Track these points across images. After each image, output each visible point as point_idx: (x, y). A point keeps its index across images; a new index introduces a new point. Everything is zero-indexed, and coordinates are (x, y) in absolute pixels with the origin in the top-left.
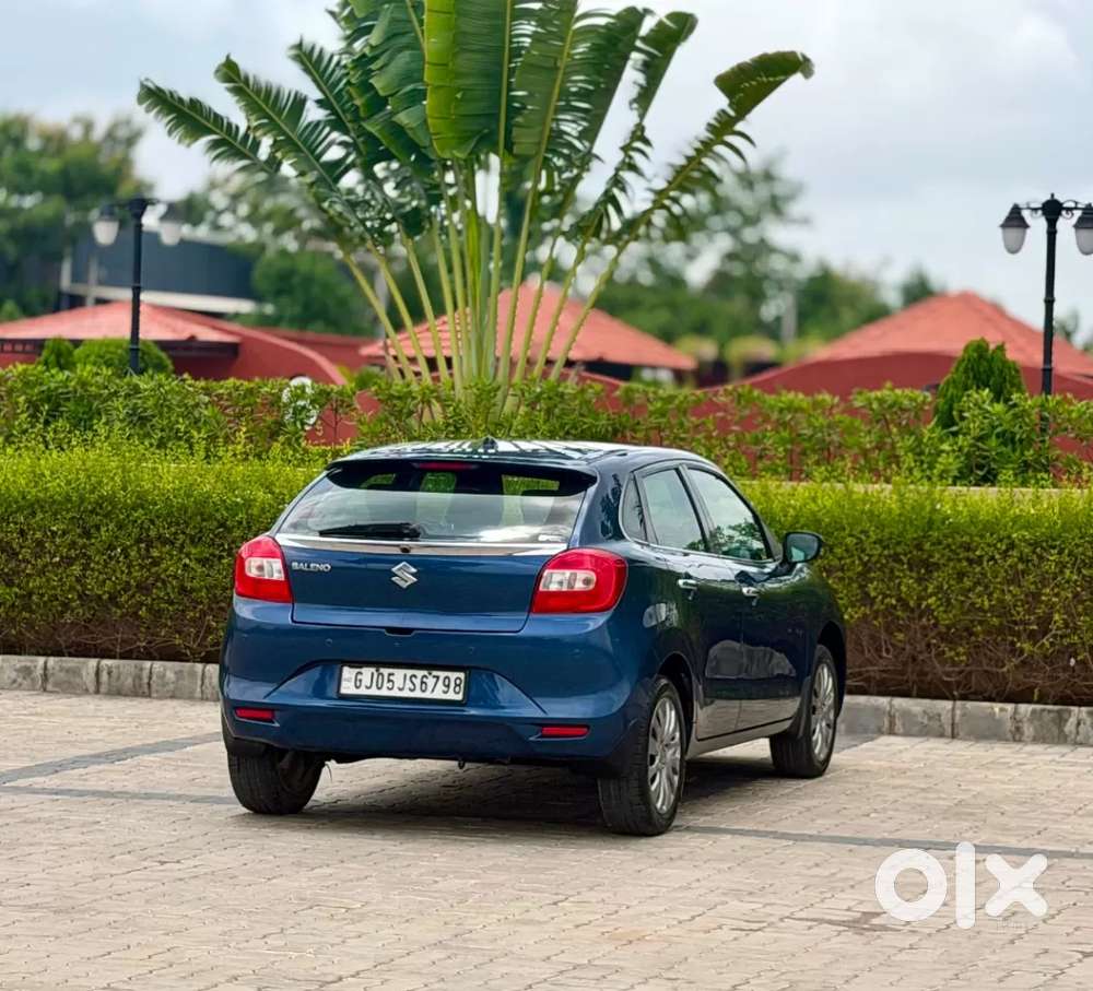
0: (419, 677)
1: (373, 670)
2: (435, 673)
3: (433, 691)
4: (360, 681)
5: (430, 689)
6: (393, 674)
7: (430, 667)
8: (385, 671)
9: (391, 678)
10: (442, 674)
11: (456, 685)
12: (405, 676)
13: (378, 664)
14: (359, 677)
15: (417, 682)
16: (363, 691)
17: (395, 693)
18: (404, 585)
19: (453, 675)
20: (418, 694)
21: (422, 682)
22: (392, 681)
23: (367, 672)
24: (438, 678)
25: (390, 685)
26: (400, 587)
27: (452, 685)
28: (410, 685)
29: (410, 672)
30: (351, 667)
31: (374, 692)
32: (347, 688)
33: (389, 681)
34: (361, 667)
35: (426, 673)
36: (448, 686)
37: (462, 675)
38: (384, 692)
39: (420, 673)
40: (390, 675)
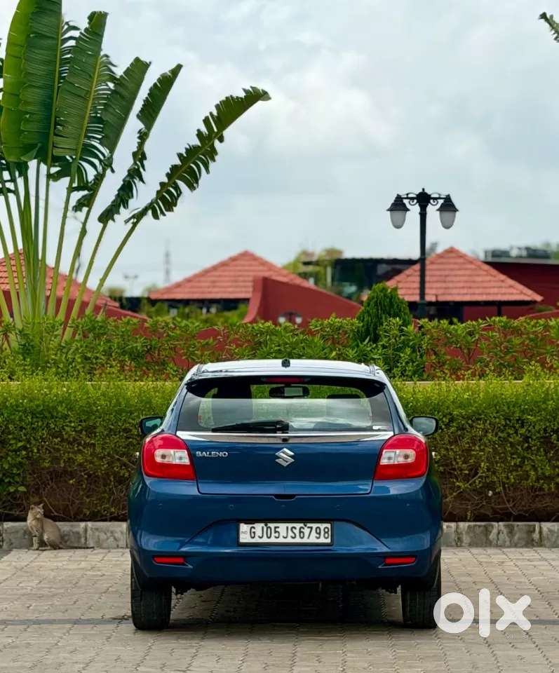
0: (298, 528)
1: (263, 525)
2: (309, 525)
3: (309, 537)
4: (254, 533)
5: (307, 535)
6: (278, 527)
7: (305, 520)
8: (272, 525)
9: (277, 530)
10: (314, 526)
11: (325, 533)
12: (287, 528)
13: (266, 520)
14: (253, 530)
15: (297, 531)
16: (257, 540)
17: (281, 540)
18: (285, 464)
19: (322, 526)
20: (298, 540)
21: (300, 532)
22: (278, 532)
23: (259, 527)
24: (311, 528)
25: (277, 535)
26: (283, 466)
27: (322, 533)
28: (290, 534)
29: (290, 525)
30: (246, 523)
31: (265, 540)
32: (245, 538)
33: (276, 532)
34: (254, 523)
35: (302, 525)
36: (320, 534)
37: (329, 525)
38: (273, 540)
39: (298, 526)
40: (276, 528)
